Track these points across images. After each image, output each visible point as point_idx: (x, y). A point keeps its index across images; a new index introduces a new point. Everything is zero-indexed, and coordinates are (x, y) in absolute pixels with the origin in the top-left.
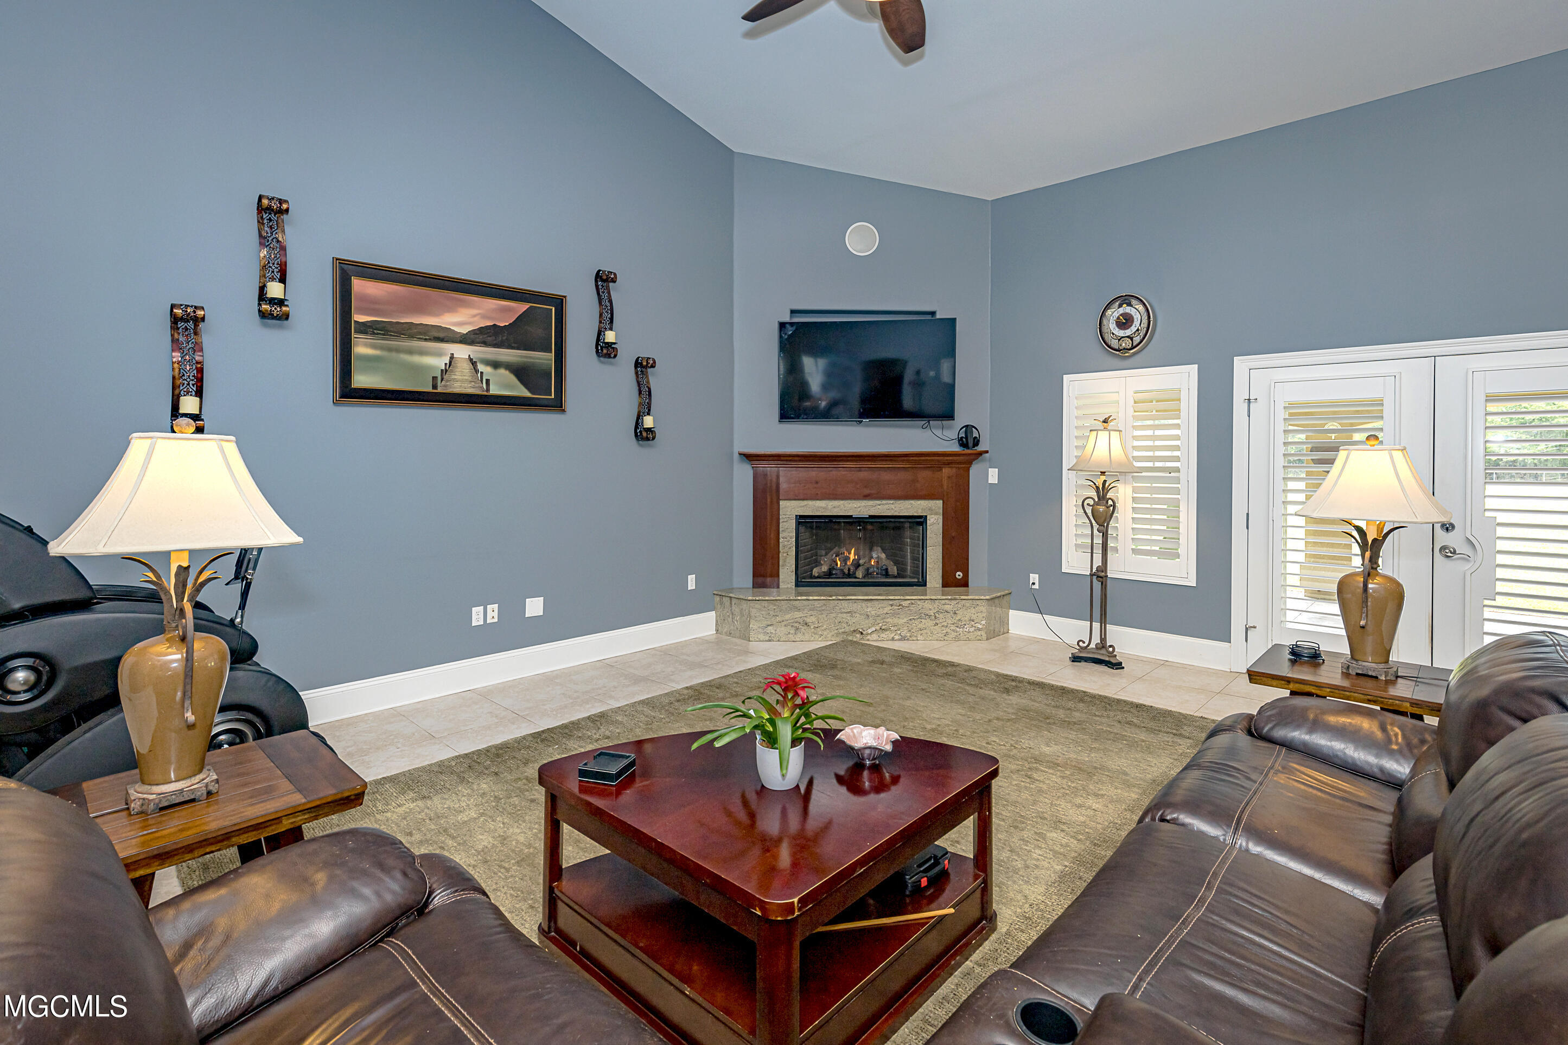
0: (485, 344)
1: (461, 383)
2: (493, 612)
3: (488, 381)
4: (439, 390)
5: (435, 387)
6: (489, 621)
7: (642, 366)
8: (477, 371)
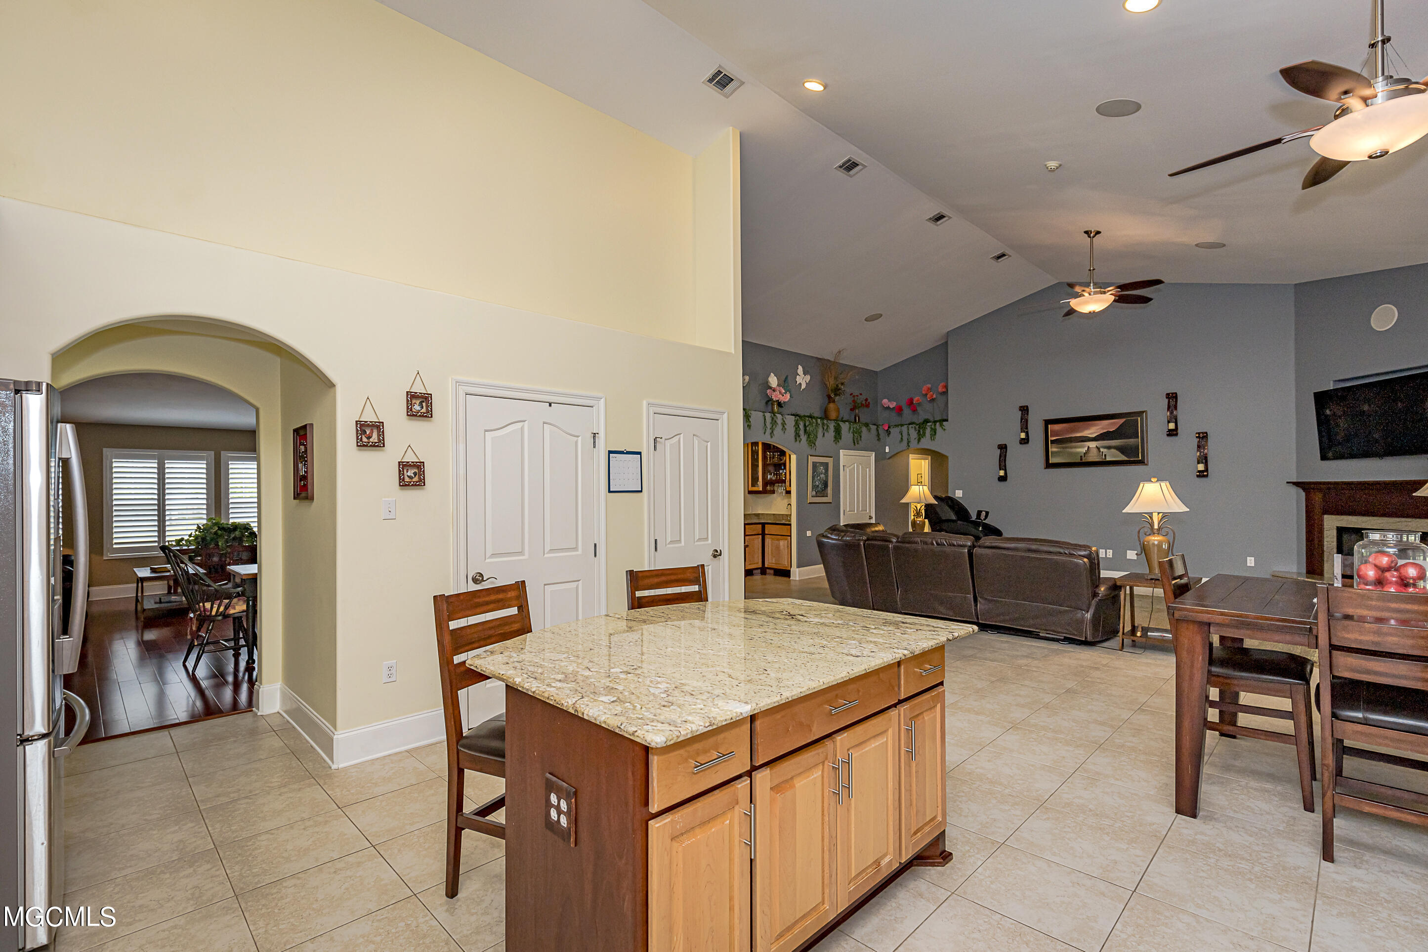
0: (1103, 439)
1: (1093, 457)
2: (1110, 553)
3: (1105, 455)
4: (1083, 461)
5: (1081, 459)
6: (1108, 556)
7: (1203, 437)
8: (1100, 451)
